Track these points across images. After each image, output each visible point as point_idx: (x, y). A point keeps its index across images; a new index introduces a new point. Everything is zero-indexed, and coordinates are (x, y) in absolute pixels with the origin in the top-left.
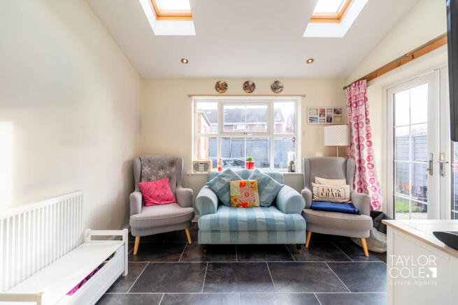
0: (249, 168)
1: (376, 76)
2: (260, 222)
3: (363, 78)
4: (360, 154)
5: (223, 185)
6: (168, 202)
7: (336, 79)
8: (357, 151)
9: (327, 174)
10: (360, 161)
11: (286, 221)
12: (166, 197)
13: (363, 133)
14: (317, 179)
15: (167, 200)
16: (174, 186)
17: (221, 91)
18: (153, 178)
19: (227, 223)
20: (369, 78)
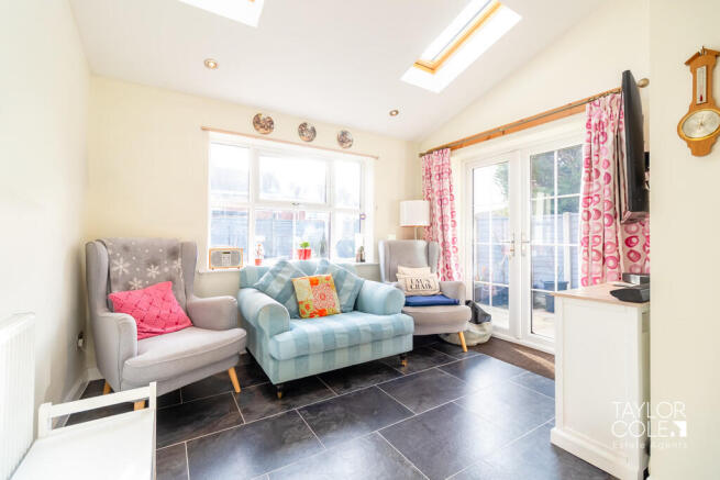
0: (305, 258)
1: (461, 146)
2: (365, 331)
3: (447, 147)
4: (443, 235)
5: (282, 286)
6: (179, 327)
7: (411, 143)
8: (440, 232)
9: (409, 262)
10: (444, 244)
11: (393, 324)
12: (174, 318)
13: (447, 211)
14: (400, 268)
15: (177, 324)
16: (182, 295)
17: (262, 130)
18: (136, 283)
19: (320, 341)
20: (453, 147)
